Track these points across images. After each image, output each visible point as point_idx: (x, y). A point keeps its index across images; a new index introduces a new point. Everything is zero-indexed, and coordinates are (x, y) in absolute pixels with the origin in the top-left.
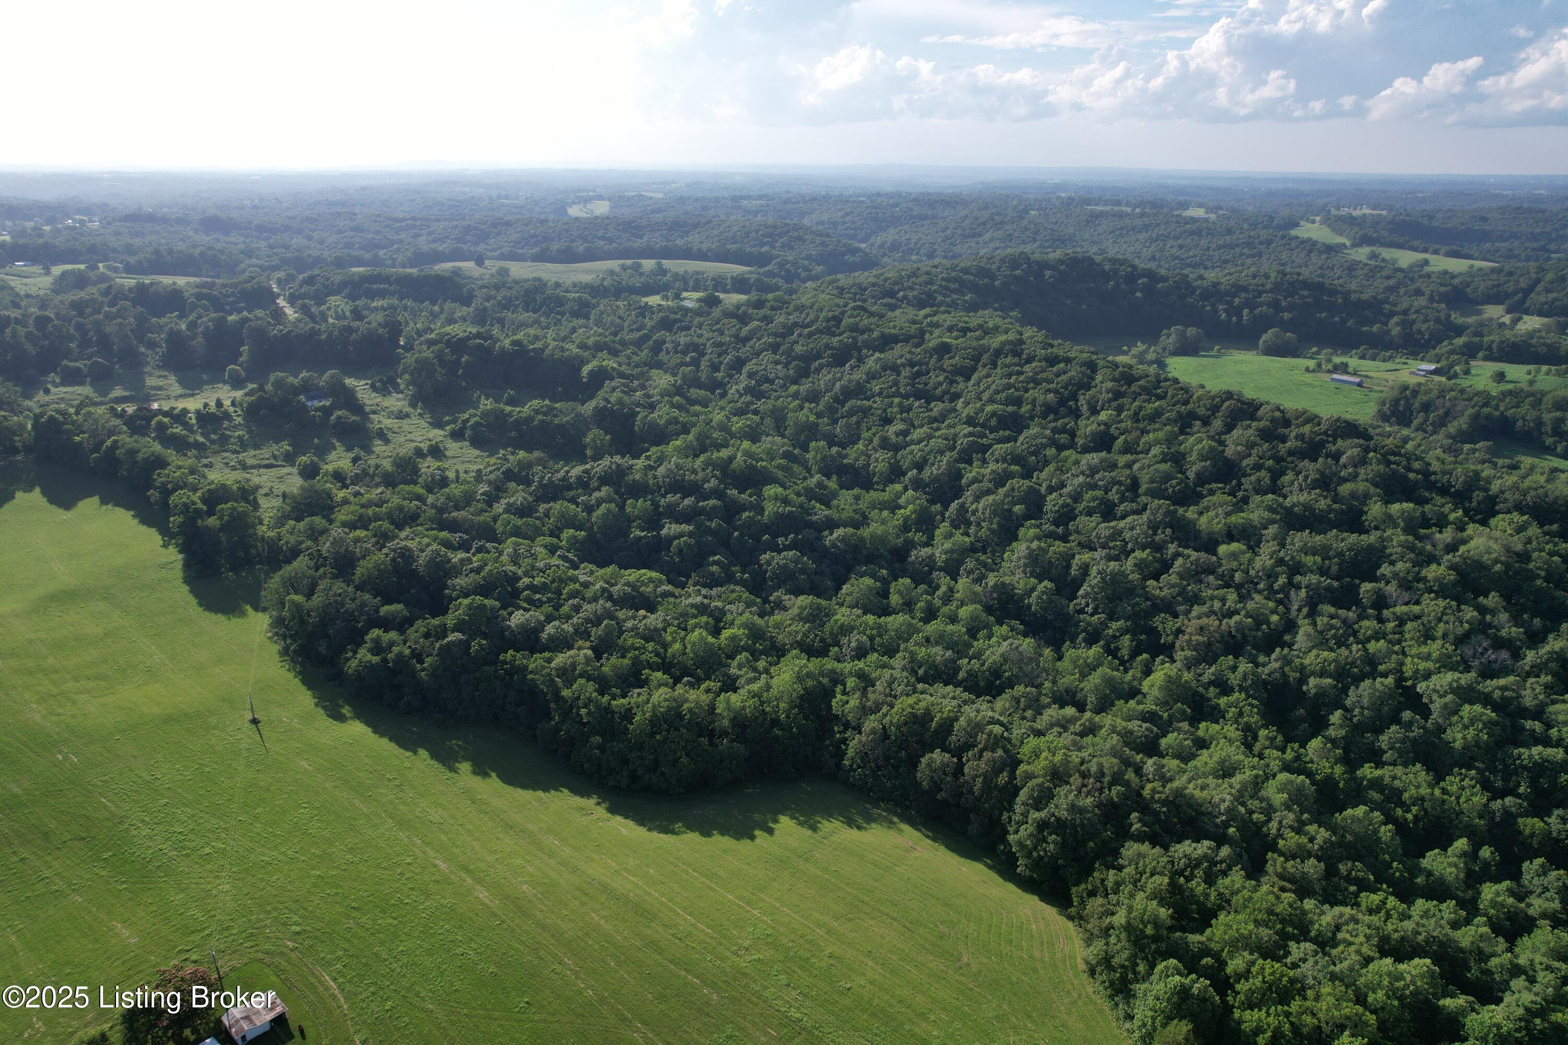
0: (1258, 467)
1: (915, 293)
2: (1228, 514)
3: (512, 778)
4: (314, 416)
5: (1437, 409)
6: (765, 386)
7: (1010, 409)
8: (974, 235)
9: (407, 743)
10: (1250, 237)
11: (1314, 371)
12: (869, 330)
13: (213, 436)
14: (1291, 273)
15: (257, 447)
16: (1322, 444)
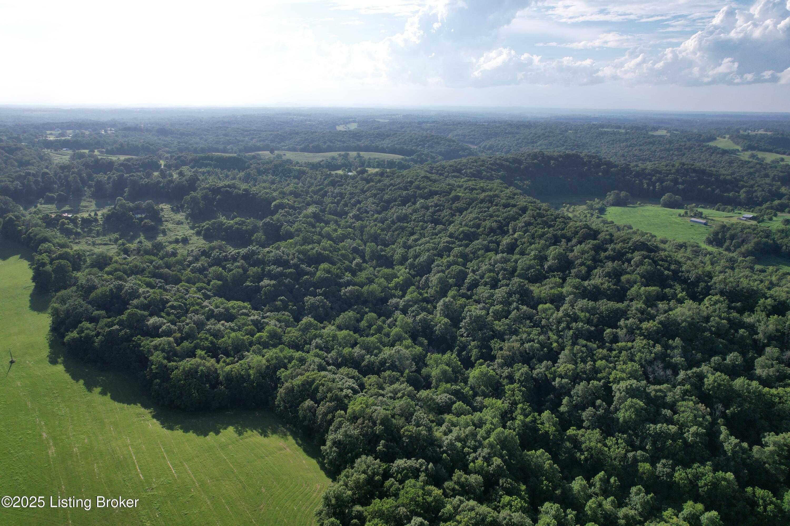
0: (582, 264)
1: (471, 170)
2: (551, 288)
3: (116, 398)
4: (135, 222)
5: (738, 238)
6: (365, 215)
7: (473, 230)
8: (533, 143)
9: (76, 377)
10: (680, 145)
11: (683, 216)
12: (425, 188)
13: (86, 230)
14: (687, 164)
15: (104, 235)
16: (625, 254)
